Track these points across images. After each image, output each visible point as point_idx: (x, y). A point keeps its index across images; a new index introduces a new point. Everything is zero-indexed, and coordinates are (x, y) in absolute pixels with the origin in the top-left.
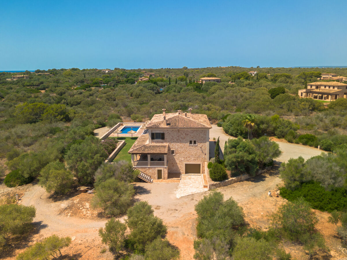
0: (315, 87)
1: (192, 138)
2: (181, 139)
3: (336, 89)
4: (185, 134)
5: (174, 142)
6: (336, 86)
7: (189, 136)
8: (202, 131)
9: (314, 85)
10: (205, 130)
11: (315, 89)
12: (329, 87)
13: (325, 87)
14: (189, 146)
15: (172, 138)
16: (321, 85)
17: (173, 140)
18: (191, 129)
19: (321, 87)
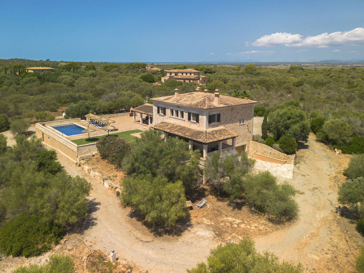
0: (174, 74)
1: (242, 115)
2: (233, 119)
3: (193, 75)
4: (236, 113)
5: (227, 123)
6: (193, 72)
7: (239, 114)
8: (249, 107)
9: (173, 73)
10: (251, 106)
11: (174, 76)
12: (186, 74)
13: (182, 74)
14: (239, 125)
15: (226, 119)
16: (178, 72)
17: (227, 121)
18: (241, 106)
19: (179, 74)
